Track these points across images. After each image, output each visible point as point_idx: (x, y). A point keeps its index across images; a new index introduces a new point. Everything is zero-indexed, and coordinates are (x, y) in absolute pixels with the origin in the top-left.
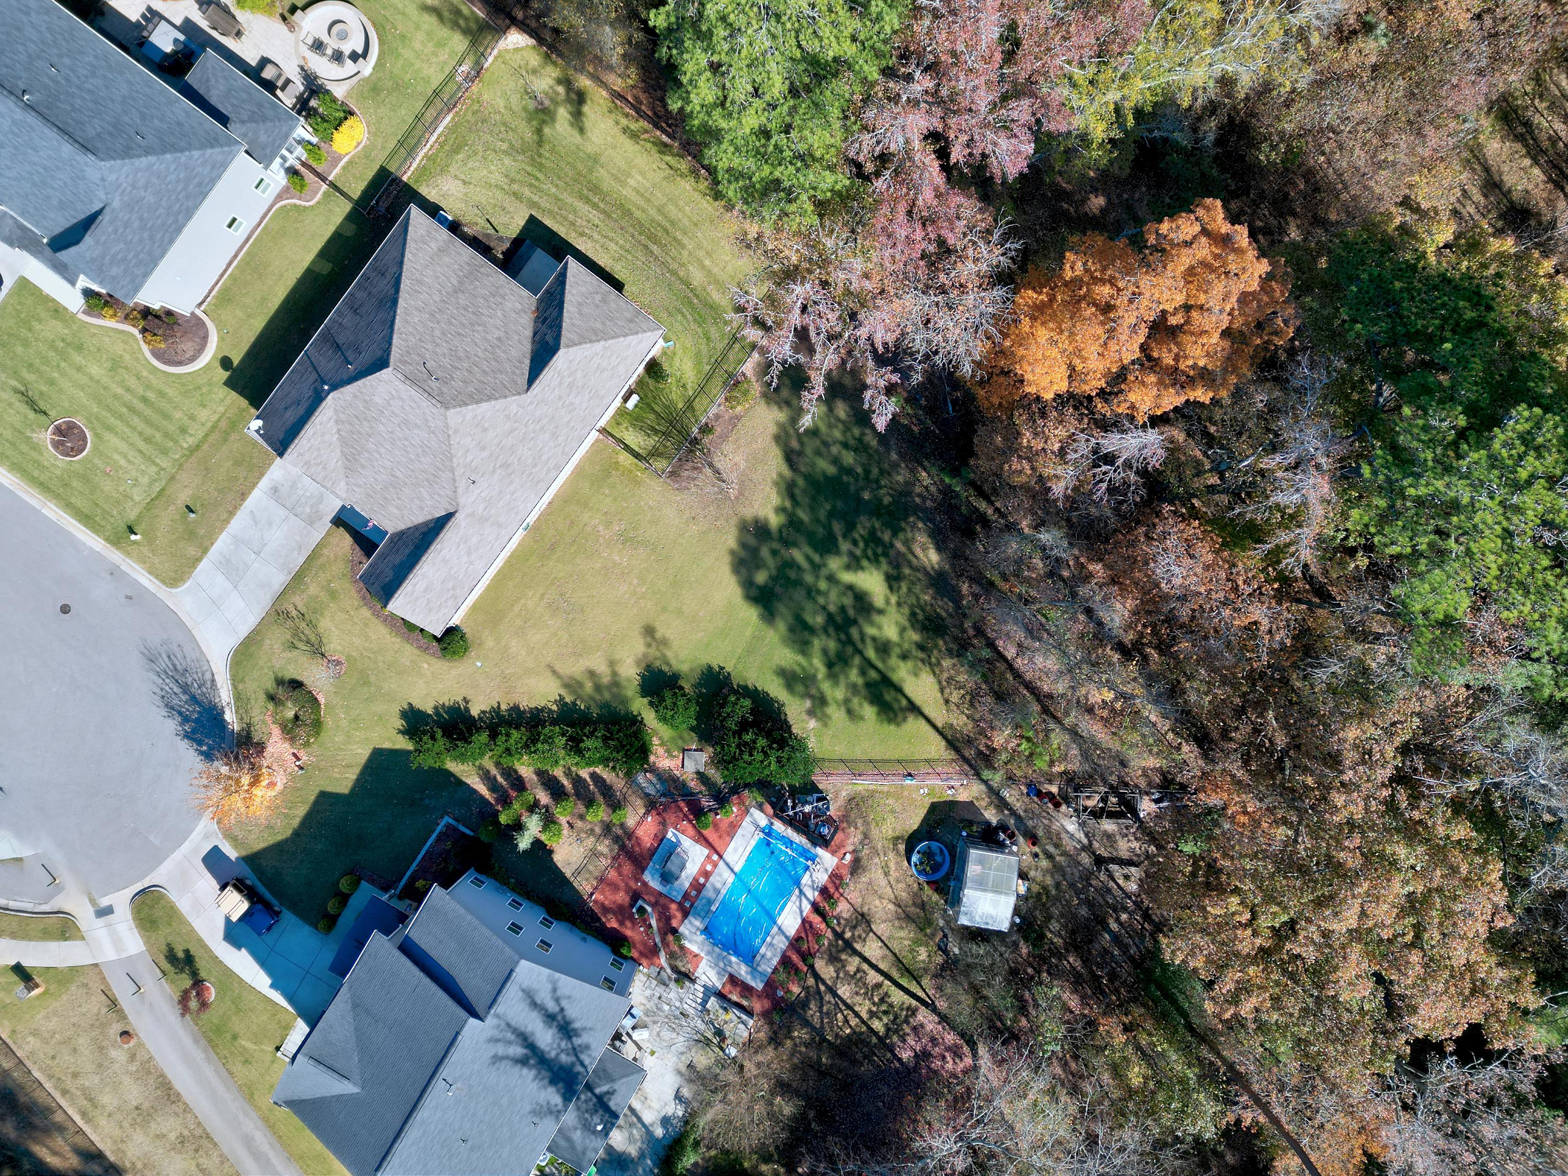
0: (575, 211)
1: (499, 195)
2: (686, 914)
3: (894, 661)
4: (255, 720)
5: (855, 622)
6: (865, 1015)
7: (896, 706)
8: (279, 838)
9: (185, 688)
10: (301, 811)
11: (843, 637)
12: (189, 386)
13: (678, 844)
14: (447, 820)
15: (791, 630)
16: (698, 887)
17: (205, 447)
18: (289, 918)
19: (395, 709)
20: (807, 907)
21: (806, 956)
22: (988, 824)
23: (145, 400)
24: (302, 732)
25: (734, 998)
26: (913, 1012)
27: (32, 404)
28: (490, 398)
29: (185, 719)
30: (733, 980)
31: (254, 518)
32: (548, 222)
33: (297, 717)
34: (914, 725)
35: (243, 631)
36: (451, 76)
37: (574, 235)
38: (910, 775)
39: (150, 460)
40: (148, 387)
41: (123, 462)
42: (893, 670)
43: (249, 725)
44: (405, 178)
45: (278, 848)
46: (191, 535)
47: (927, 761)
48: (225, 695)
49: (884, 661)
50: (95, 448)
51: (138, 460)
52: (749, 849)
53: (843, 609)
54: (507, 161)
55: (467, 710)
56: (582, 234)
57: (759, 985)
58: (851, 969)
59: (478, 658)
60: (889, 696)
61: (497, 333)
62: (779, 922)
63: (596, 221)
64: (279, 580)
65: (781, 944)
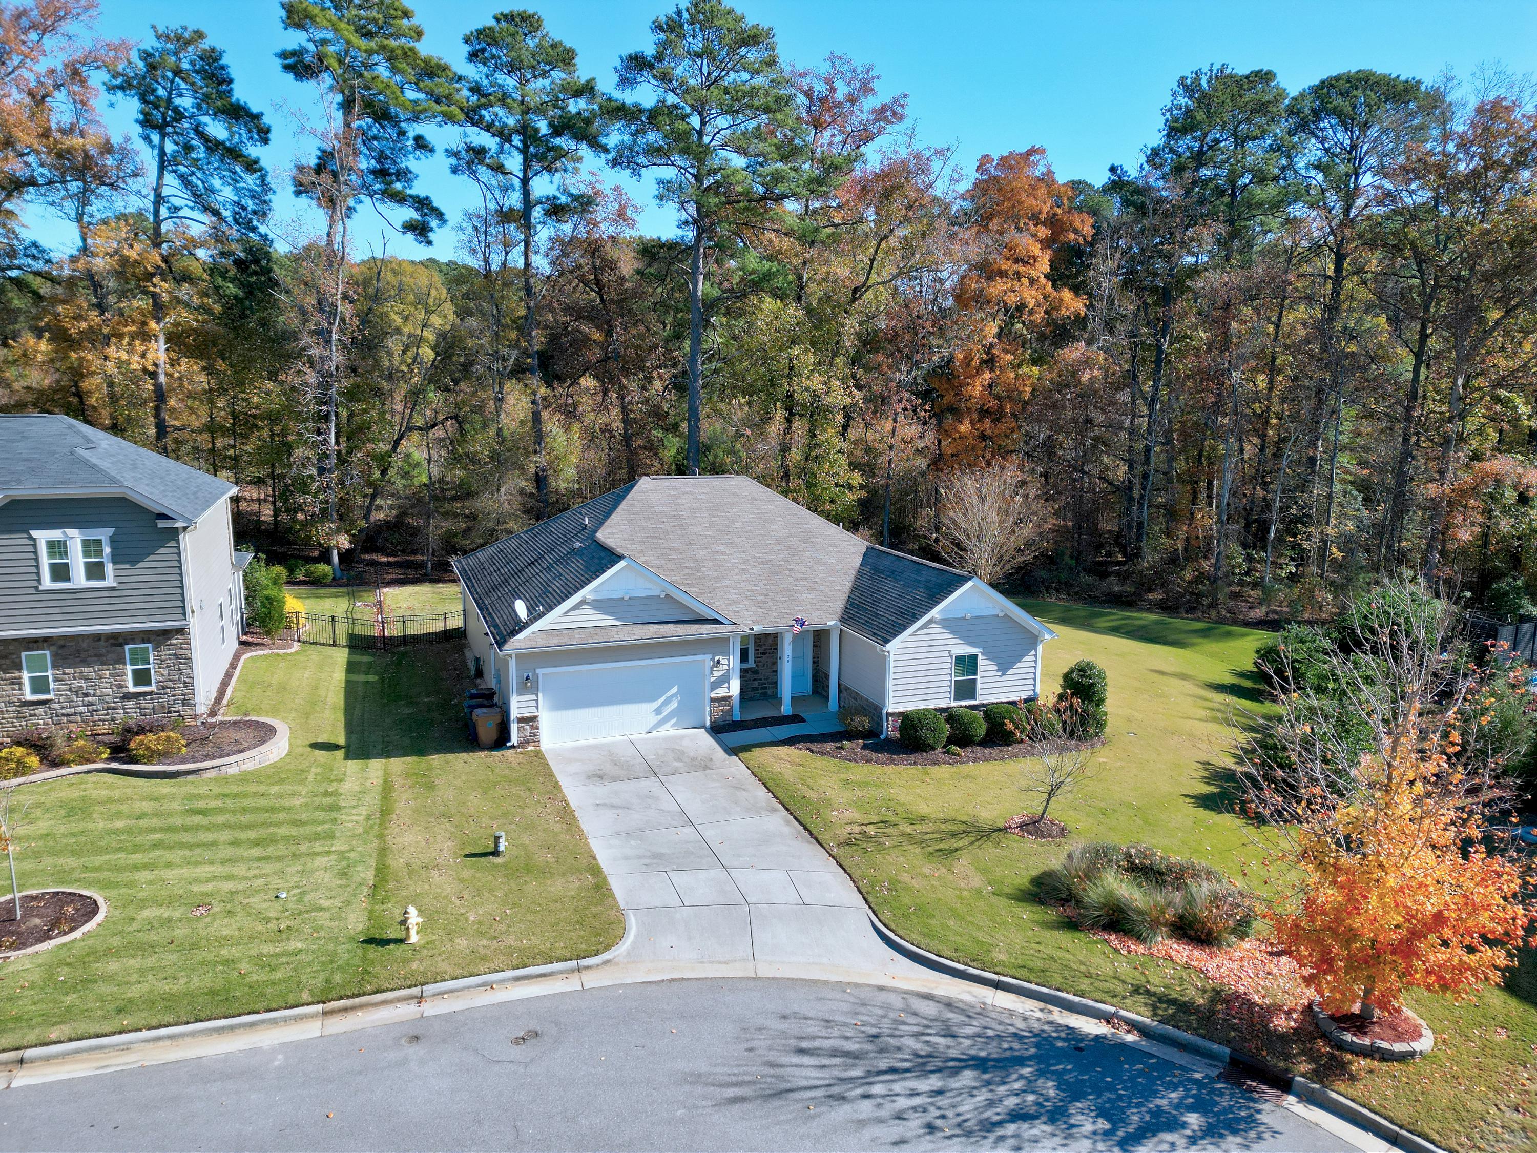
31: (615, 807)
39: (299, 857)
41: (231, 886)
46: (532, 871)
50: (126, 901)
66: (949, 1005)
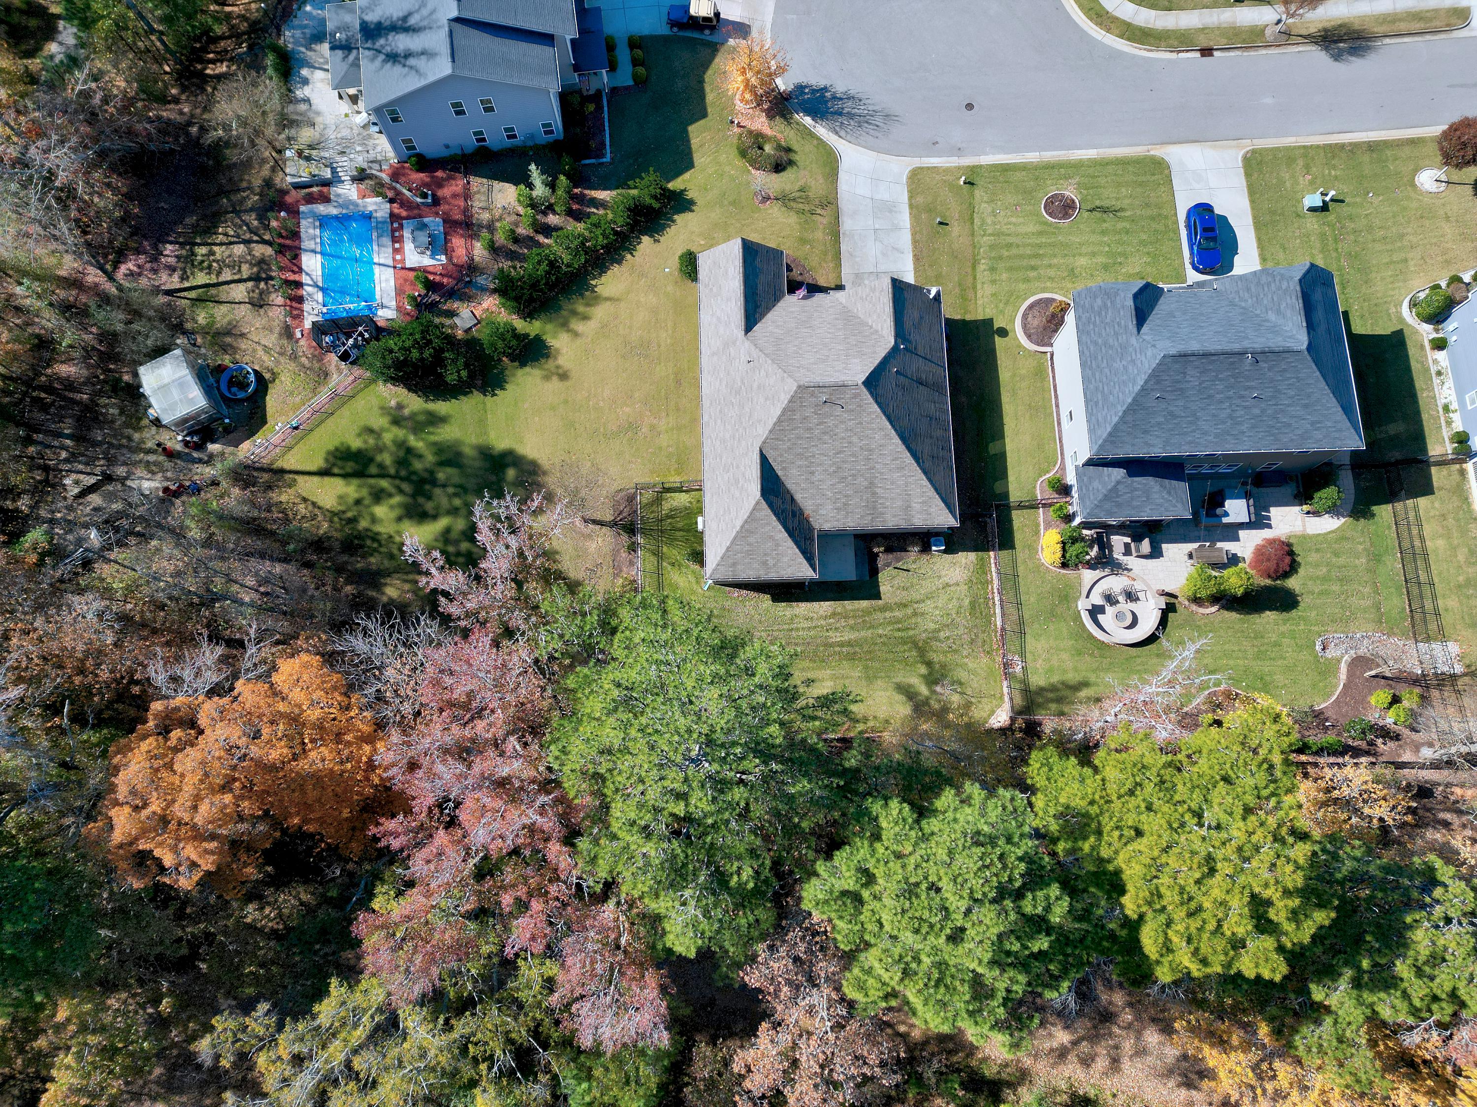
0: (852, 628)
1: (916, 596)
2: (392, 215)
3: (364, 492)
4: (788, 129)
5: (414, 496)
6: (216, 248)
7: (339, 463)
8: (710, 72)
9: (851, 116)
10: (710, 97)
11: (414, 478)
12: (1013, 299)
13: (432, 257)
14: (607, 159)
15: (459, 454)
16: (397, 239)
17: (969, 270)
18: (664, 30)
19: (700, 201)
20: (305, 279)
21: (281, 250)
22: (213, 441)
23: (1033, 268)
24: (748, 142)
25: (315, 189)
26: (183, 279)
27: (1105, 210)
28: (779, 421)
29: (834, 98)
30: (325, 199)
31: (897, 250)
32: (864, 604)
33: (761, 148)
34: (318, 463)
35: (842, 176)
36: (1023, 655)
37: (839, 610)
38: (296, 428)
39: (998, 234)
40: (1039, 278)
41: (1014, 220)
42: (359, 486)
43: (790, 124)
44: (992, 554)
45: (706, 65)
46: (930, 209)
47: (290, 448)
48: (821, 131)
49: (371, 487)
50: (1039, 214)
51: (1005, 229)
52: (378, 289)
53: (429, 498)
54: (932, 626)
55: (651, 236)
56: (834, 614)
57: (302, 208)
58: (245, 267)
59: (670, 273)
60: (350, 466)
61: (817, 477)
62: (319, 256)
63: (831, 633)
64: (847, 224)
65: (306, 244)
66: (837, 133)
